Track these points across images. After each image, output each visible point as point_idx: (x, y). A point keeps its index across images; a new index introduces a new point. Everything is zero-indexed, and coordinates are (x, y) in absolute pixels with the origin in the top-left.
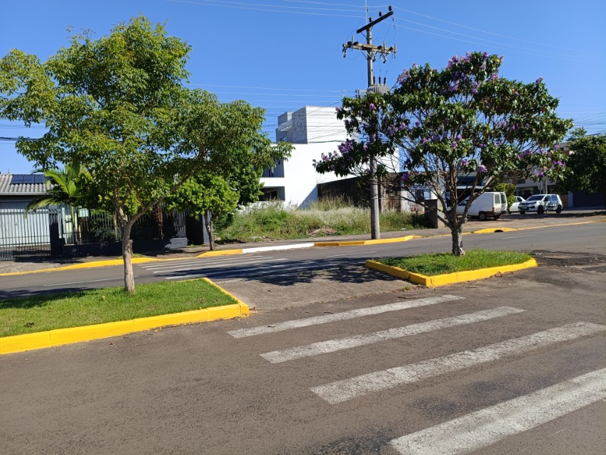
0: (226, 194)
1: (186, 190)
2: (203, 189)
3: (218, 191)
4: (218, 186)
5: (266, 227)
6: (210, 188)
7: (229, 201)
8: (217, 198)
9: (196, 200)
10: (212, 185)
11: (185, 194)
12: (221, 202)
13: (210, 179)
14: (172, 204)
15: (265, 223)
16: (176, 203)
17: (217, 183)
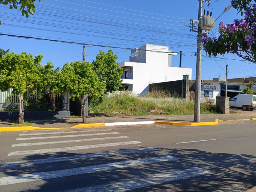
0: (96, 83)
1: (66, 79)
2: (79, 78)
3: (91, 81)
4: (91, 77)
5: (122, 106)
6: (85, 78)
7: (98, 88)
8: (89, 86)
9: (73, 86)
10: (87, 76)
11: (65, 81)
12: (92, 89)
13: (85, 72)
14: (55, 88)
15: (121, 104)
16: (58, 87)
17: (90, 75)
